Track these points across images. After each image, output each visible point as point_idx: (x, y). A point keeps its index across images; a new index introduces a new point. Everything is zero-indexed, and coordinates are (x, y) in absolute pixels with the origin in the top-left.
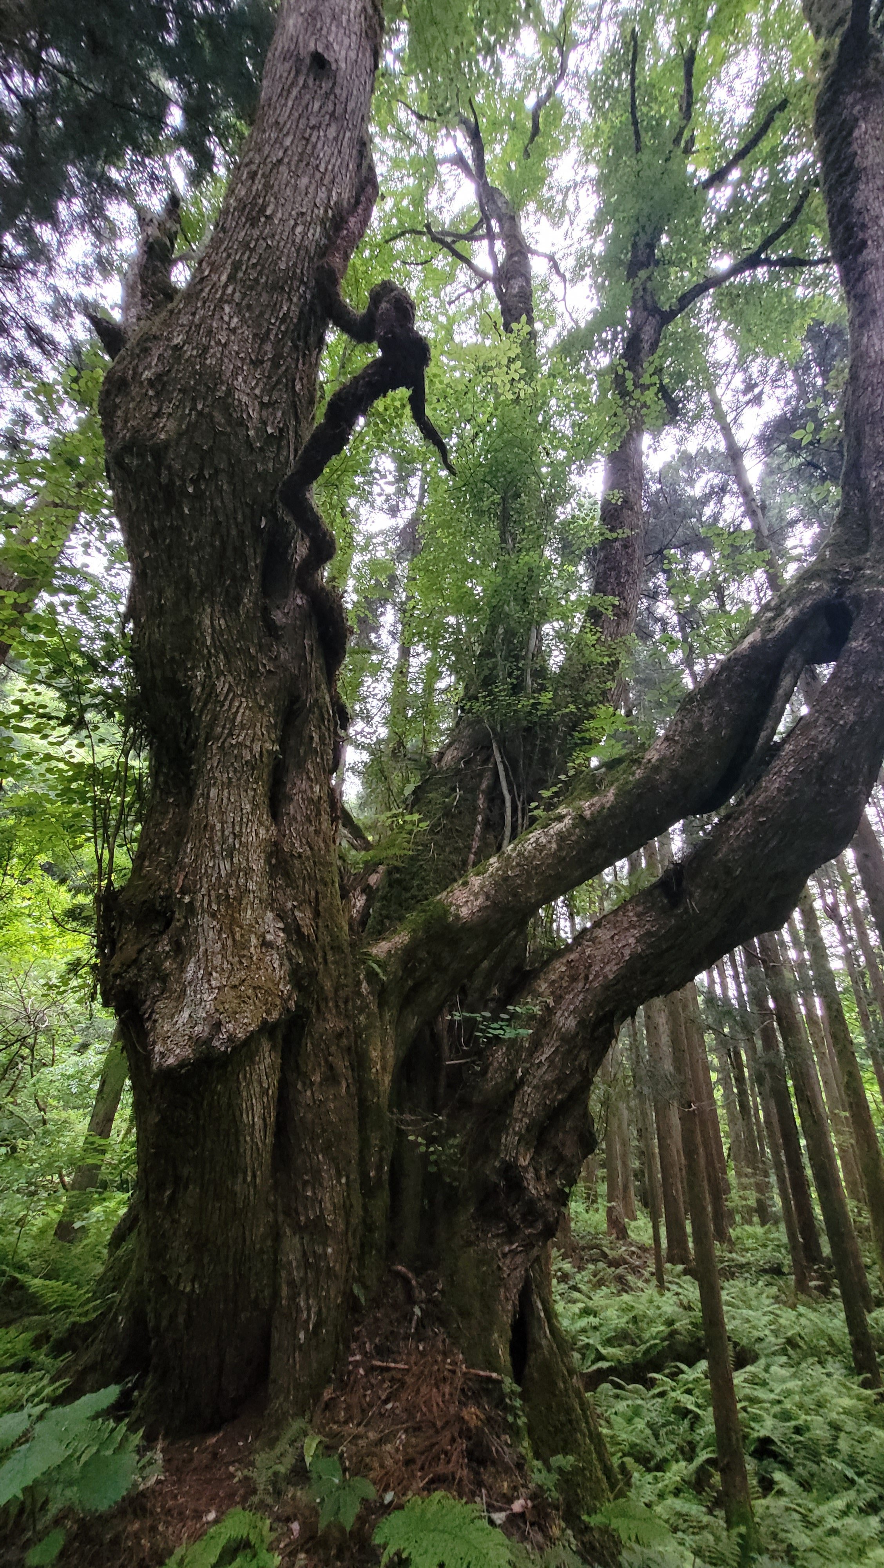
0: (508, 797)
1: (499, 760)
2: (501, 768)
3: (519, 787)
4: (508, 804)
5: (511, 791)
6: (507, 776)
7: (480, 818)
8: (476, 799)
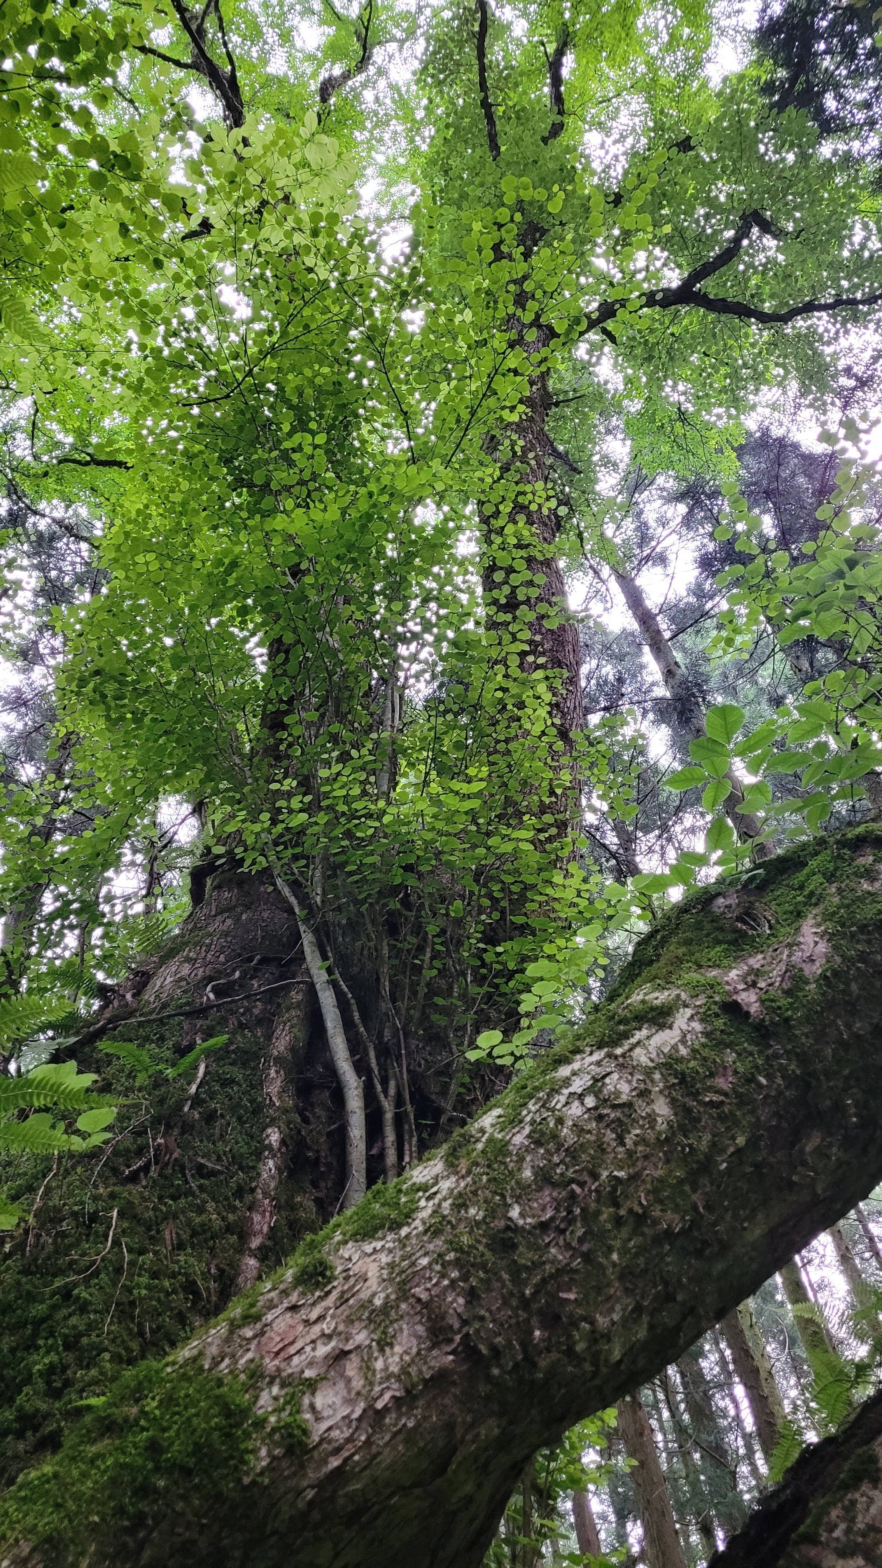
0: (352, 1083)
1: (320, 977)
2: (327, 1000)
3: (384, 1052)
4: (355, 1102)
5: (361, 1067)
6: (348, 1025)
7: (274, 1137)
8: (257, 1084)
